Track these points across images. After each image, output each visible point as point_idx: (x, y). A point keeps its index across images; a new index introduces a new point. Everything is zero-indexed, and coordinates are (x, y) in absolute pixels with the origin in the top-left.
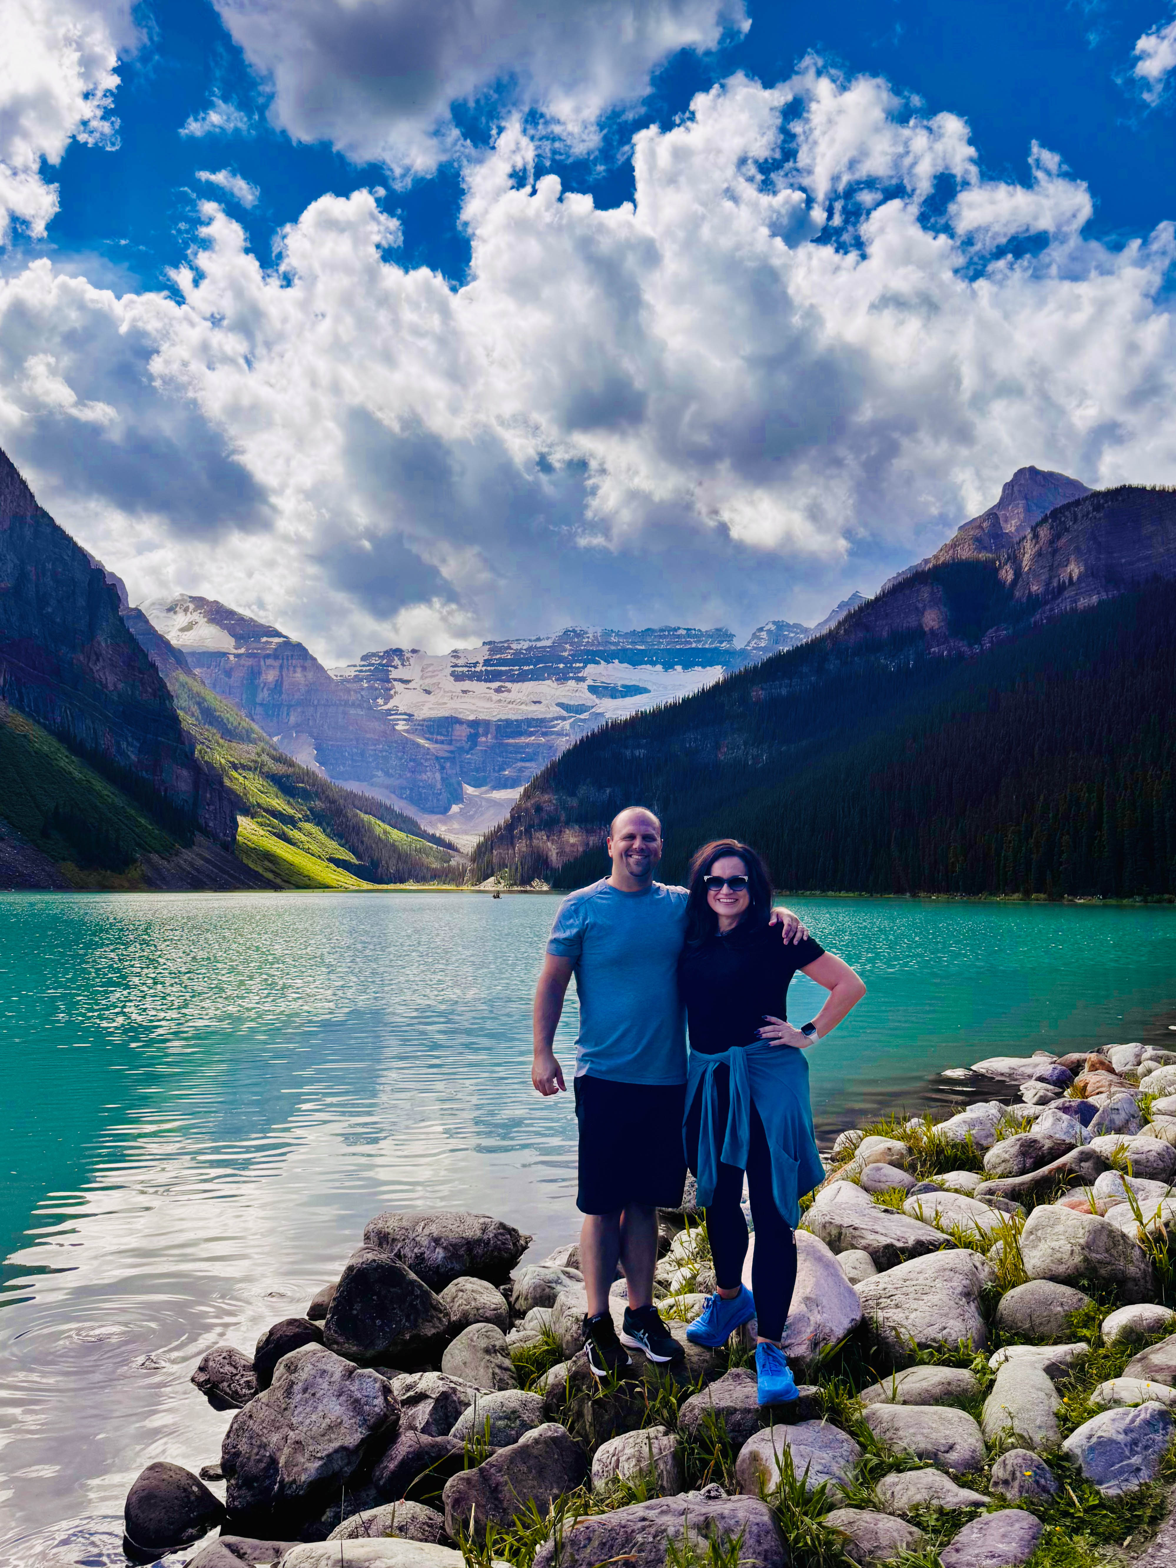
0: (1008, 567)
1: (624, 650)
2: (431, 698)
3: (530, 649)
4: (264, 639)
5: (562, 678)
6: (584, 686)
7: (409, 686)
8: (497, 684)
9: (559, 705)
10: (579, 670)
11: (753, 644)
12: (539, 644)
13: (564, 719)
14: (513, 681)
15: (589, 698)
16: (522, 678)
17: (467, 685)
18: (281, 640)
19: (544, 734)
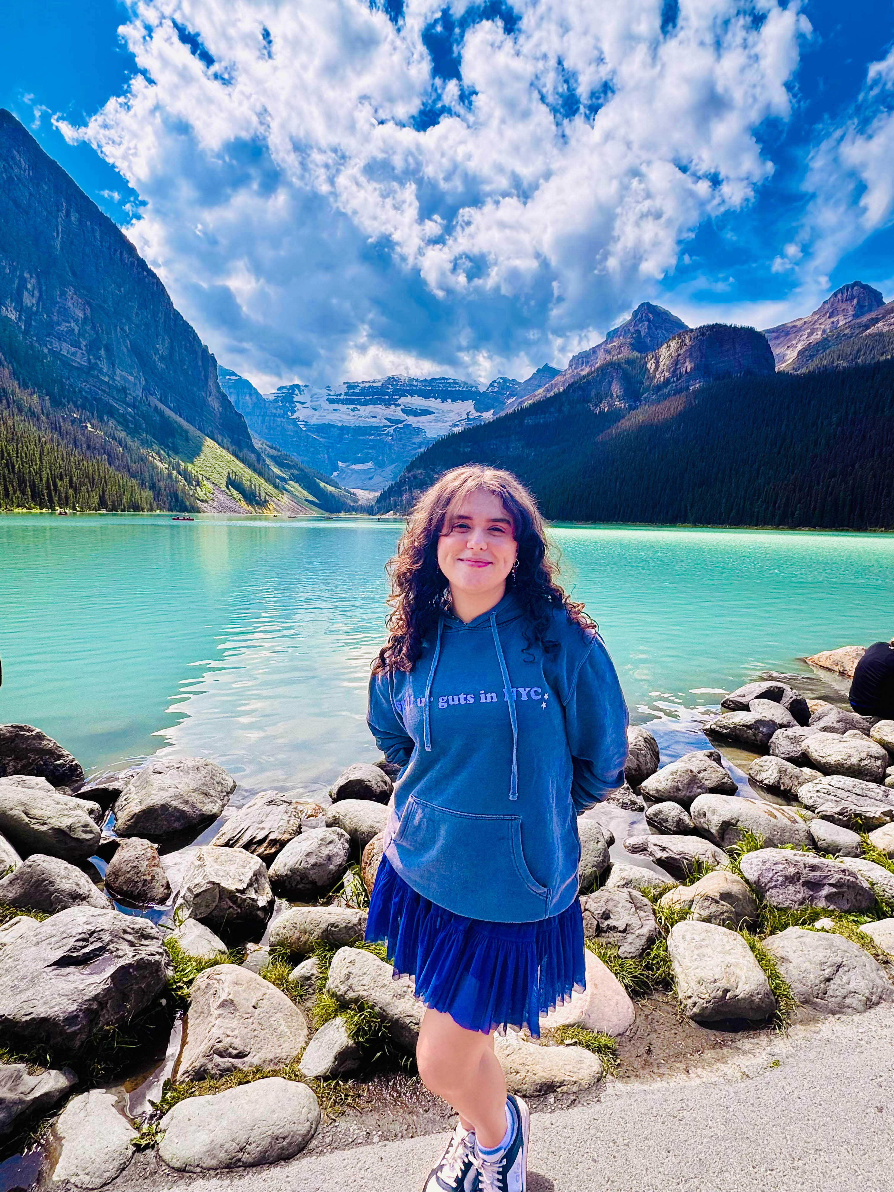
0: (652, 361)
1: (420, 389)
2: (317, 413)
3: (370, 387)
4: (227, 377)
5: (388, 404)
6: (399, 408)
7: (305, 405)
8: (353, 406)
9: (386, 419)
10: (397, 400)
11: (490, 389)
12: (375, 385)
13: (389, 427)
14: (361, 405)
15: (403, 416)
16: (366, 403)
17: (336, 406)
18: (237, 378)
19: (379, 435)
